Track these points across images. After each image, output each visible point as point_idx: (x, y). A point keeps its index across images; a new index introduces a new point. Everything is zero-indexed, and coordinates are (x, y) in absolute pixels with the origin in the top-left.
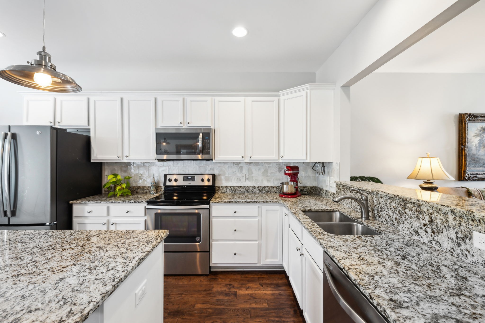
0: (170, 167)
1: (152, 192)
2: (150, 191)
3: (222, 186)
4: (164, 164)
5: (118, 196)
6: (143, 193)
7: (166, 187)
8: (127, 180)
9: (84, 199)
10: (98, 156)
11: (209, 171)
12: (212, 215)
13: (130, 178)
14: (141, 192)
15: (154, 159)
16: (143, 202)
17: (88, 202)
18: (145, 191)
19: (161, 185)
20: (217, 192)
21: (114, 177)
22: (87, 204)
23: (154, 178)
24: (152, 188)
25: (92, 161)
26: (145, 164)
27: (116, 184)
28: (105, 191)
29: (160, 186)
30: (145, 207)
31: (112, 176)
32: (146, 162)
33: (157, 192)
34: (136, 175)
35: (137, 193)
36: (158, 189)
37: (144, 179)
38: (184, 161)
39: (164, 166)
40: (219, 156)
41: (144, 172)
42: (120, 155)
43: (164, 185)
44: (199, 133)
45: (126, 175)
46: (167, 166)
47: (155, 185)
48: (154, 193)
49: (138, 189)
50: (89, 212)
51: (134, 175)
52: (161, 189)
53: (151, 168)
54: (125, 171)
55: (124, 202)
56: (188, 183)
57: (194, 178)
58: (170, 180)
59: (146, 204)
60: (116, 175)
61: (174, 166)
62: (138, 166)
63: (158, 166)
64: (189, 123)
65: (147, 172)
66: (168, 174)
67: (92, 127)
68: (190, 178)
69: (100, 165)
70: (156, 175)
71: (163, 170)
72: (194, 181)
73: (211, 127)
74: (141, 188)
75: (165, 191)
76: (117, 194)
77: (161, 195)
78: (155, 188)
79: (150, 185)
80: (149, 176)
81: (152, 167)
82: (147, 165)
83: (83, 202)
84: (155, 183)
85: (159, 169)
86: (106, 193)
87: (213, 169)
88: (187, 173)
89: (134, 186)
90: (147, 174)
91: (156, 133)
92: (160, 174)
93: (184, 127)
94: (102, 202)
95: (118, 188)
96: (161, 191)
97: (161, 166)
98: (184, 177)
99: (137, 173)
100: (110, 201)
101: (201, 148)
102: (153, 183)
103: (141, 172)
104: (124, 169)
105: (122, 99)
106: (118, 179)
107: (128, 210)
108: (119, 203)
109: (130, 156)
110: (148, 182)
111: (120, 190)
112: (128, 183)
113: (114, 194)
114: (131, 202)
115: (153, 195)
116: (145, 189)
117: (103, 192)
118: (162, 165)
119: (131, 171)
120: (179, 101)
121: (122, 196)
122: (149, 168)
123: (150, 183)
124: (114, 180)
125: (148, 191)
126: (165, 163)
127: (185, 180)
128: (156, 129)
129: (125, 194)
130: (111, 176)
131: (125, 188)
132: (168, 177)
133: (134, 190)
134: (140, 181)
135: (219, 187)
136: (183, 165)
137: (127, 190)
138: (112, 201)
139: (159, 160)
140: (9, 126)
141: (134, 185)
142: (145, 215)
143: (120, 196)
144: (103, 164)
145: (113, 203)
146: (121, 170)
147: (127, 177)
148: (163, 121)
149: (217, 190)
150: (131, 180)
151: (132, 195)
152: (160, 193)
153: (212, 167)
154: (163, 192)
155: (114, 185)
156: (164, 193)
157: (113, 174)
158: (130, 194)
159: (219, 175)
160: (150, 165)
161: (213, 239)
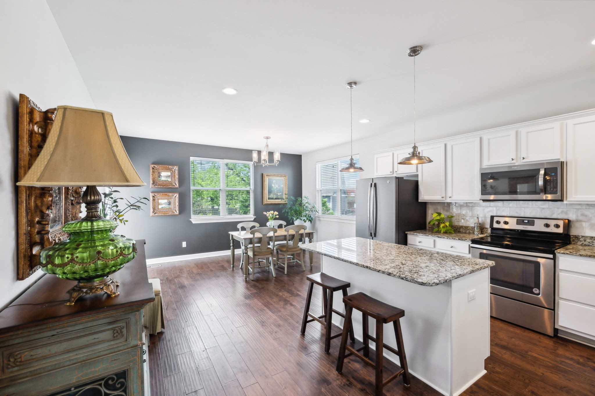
0: (498, 208)
1: (476, 233)
2: (473, 232)
3: (583, 237)
4: (490, 204)
5: (442, 232)
6: (465, 233)
7: (493, 229)
8: (450, 218)
9: (415, 232)
10: (424, 197)
11: (559, 214)
12: (558, 267)
13: (452, 217)
14: (464, 232)
15: (479, 199)
16: (467, 240)
17: (419, 234)
18: (468, 231)
19: (487, 227)
20: (573, 242)
21: (438, 216)
22: (418, 235)
23: (478, 219)
24: (476, 229)
25: (419, 201)
26: (467, 205)
27: (440, 222)
28: (429, 227)
29: (485, 228)
30: (469, 245)
31: (437, 215)
32: (469, 203)
33: (482, 233)
34: (459, 215)
35: (459, 232)
36: (482, 230)
37: (467, 219)
38: (518, 202)
39: (490, 206)
40: (574, 196)
41: (467, 212)
42: (444, 196)
43: (490, 227)
44: (540, 169)
45: (448, 214)
46: (494, 207)
47: (480, 226)
48: (479, 234)
49: (461, 229)
50: (420, 242)
51: (456, 214)
52: (487, 231)
53: (474, 208)
54: (448, 211)
55: (449, 238)
56: (523, 227)
57: (533, 222)
58: (498, 222)
59: (470, 243)
60: (439, 214)
61: (503, 207)
62: (461, 206)
63: (483, 207)
64: (524, 159)
65: (470, 212)
66: (495, 215)
67: (420, 173)
68: (527, 221)
69: (424, 205)
70: (481, 216)
71: (489, 211)
72: (534, 225)
73: (559, 159)
74: (464, 228)
75: (491, 234)
76: (441, 231)
77: (487, 236)
78: (479, 229)
79: (474, 226)
80: (472, 217)
81: (476, 208)
82: (471, 205)
83: (415, 234)
84: (480, 224)
85: (484, 209)
86: (430, 229)
87: (566, 213)
88: (522, 215)
89: (456, 226)
90: (470, 214)
91: (481, 173)
92: (485, 215)
93: (517, 164)
94: (429, 236)
95: (442, 225)
96: (487, 233)
97: (486, 207)
98: (517, 220)
99: (459, 212)
100: (436, 235)
101: (542, 186)
102: (477, 224)
103: (464, 212)
104: (446, 208)
105: (446, 145)
106: (441, 217)
107: (452, 246)
108: (444, 238)
109: (453, 196)
110: (471, 223)
111: (443, 227)
112: (450, 222)
113: (438, 230)
114: (455, 239)
115: (477, 236)
116: (468, 229)
117: (427, 228)
118: (489, 206)
119: (452, 210)
120: (510, 135)
121: (445, 233)
122: (472, 209)
123: (474, 224)
124: (438, 218)
125: (471, 231)
126: (492, 204)
127: (518, 223)
128: (481, 169)
129: (448, 232)
130: (435, 215)
131: (448, 226)
132: (496, 219)
133: (456, 229)
134: (463, 221)
135: (577, 237)
136: (516, 206)
137: (450, 228)
138: (438, 236)
139: (484, 200)
140: (373, 179)
141: (456, 224)
142: (469, 253)
143: (443, 233)
144: (427, 204)
145: (438, 237)
146: (444, 209)
147: (450, 216)
148: (489, 160)
149: (573, 241)
150: (454, 219)
151: (454, 232)
152: (485, 235)
153: (565, 210)
154: (489, 234)
155: (437, 223)
156: (491, 236)
157: (437, 213)
158: (453, 232)
159: (578, 221)
160: (474, 205)
161: (560, 296)
